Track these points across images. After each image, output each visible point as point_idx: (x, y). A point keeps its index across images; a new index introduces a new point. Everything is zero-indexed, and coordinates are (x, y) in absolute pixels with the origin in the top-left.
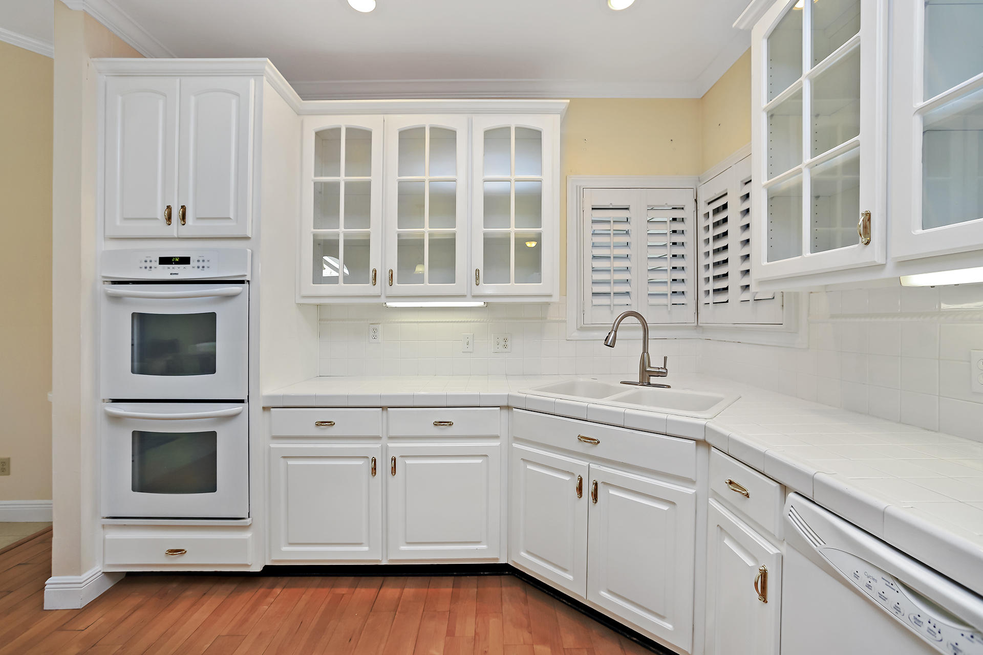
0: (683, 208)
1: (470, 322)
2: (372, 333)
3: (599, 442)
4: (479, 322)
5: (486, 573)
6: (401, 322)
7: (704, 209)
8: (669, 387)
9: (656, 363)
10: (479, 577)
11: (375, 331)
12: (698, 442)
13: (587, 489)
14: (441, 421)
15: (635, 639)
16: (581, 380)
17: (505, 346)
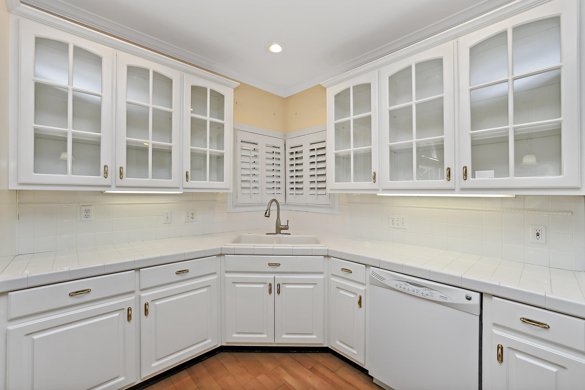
0: (279, 148)
1: (169, 203)
2: (85, 214)
3: (280, 265)
4: (175, 203)
5: (205, 358)
6: (112, 204)
7: (289, 150)
8: (290, 234)
9: (283, 223)
10: (202, 362)
11: (87, 211)
12: (325, 256)
13: (274, 289)
14: (180, 270)
15: (295, 351)
16: (245, 234)
17: (193, 218)
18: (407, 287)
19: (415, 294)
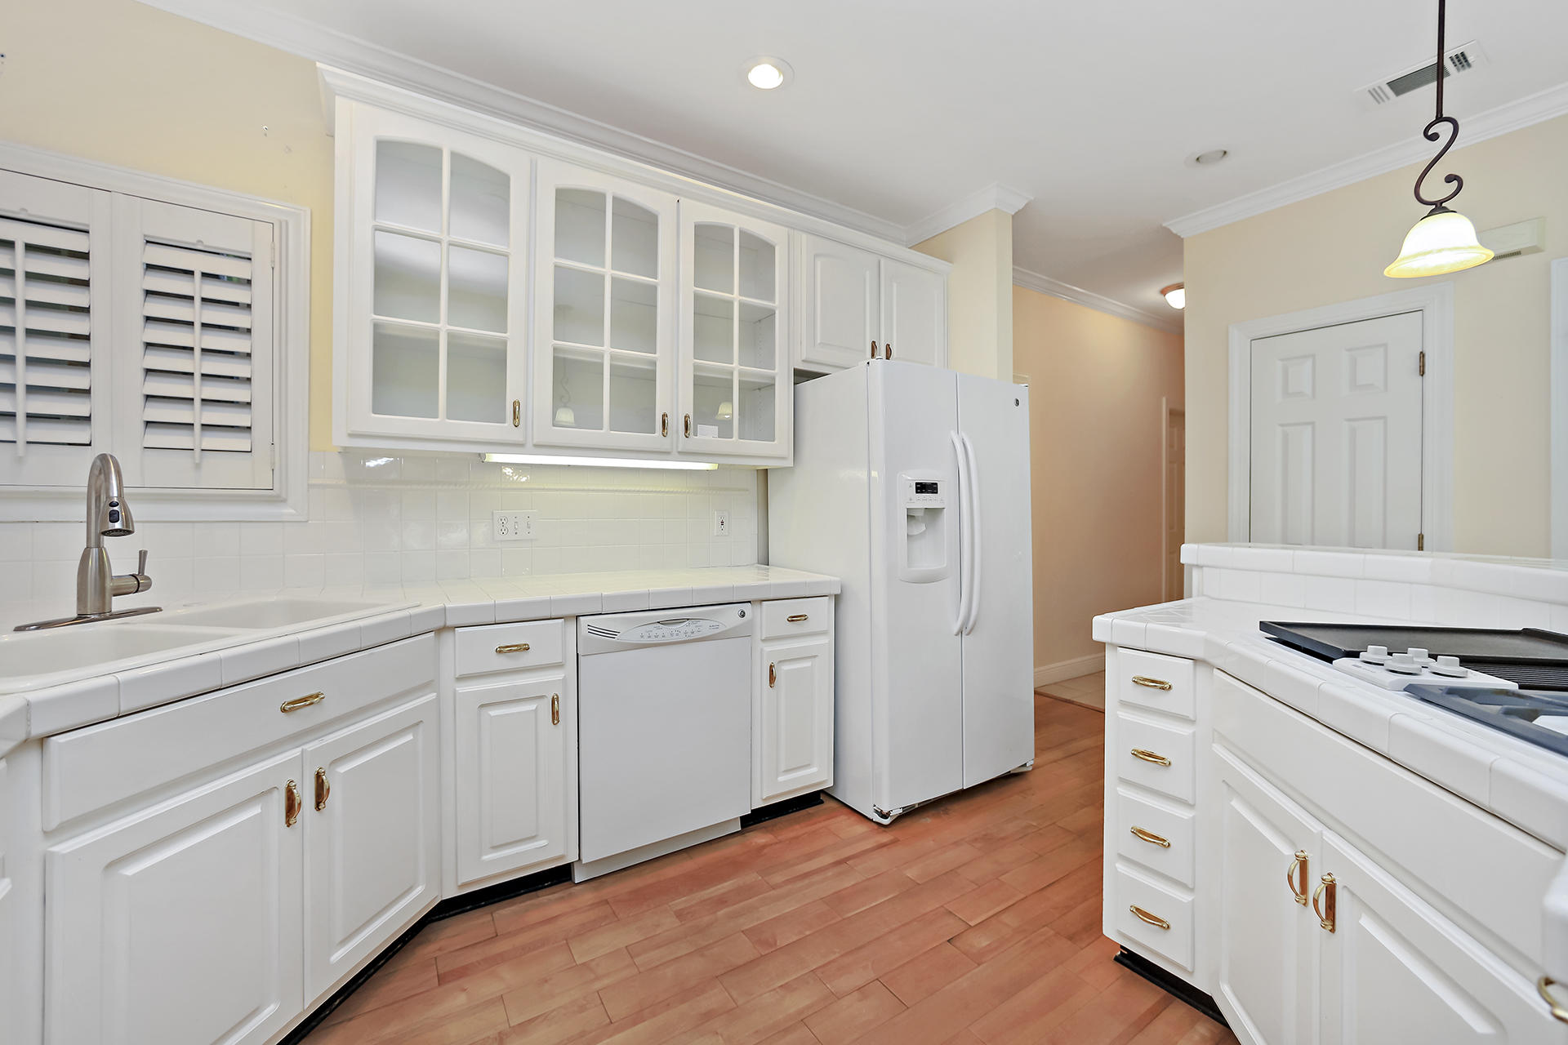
18: (660, 632)
19: (675, 639)
